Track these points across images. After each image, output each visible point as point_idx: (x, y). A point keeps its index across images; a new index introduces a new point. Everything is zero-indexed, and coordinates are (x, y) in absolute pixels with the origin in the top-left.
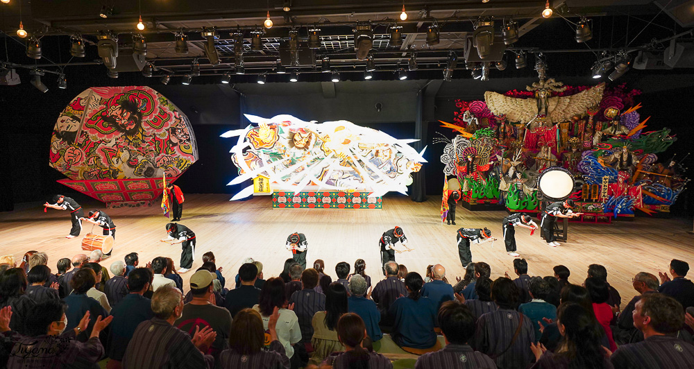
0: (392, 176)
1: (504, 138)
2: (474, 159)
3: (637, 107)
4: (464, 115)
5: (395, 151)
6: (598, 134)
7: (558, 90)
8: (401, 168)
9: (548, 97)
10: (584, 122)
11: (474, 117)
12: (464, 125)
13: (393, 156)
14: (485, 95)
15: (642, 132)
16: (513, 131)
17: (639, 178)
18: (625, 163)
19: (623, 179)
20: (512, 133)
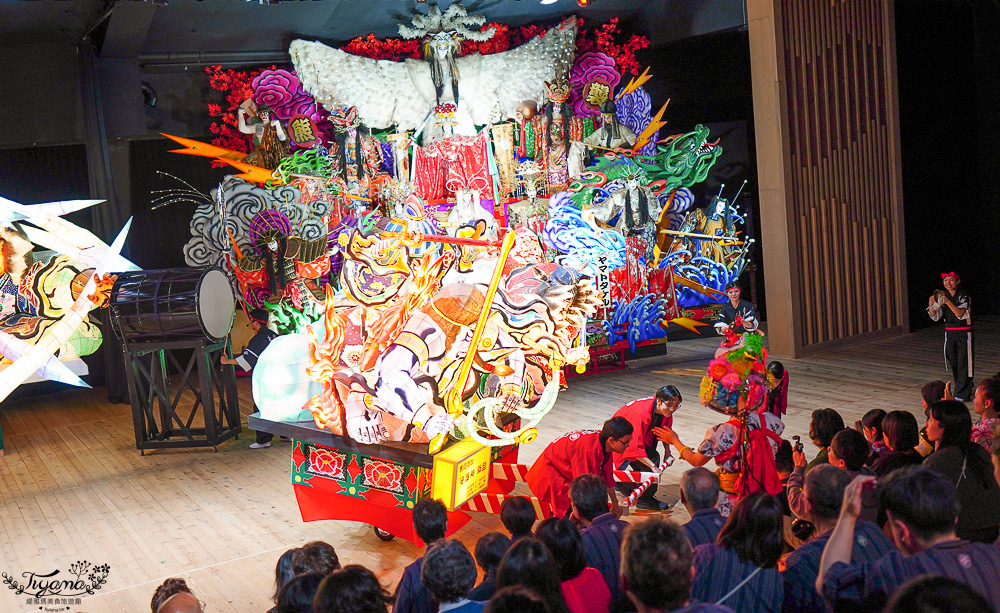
0: (22, 331)
1: (360, 175)
2: (282, 243)
3: (643, 79)
4: (241, 113)
5: (21, 247)
6: (577, 150)
7: (475, 37)
8: (55, 301)
9: (456, 56)
10: (545, 120)
11: (273, 117)
12: (246, 144)
13: (19, 263)
14: (291, 51)
15: (659, 138)
16: (381, 152)
17: (665, 248)
18: (636, 217)
19: (636, 255)
20: (379, 158)
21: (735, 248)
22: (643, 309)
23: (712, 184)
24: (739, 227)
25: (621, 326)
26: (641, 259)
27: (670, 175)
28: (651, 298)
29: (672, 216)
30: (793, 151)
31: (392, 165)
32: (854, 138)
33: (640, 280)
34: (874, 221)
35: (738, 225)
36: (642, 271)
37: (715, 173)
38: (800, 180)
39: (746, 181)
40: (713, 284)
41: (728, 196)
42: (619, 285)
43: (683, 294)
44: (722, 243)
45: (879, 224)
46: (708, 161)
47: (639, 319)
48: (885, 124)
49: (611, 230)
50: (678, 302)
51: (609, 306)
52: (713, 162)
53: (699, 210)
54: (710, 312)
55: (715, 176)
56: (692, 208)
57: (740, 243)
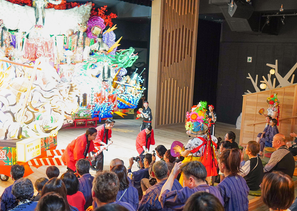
3: (114, 28)
15: (117, 49)
16: (11, 38)
17: (115, 87)
18: (106, 75)
19: (105, 88)
20: (10, 40)
21: (139, 90)
22: (105, 107)
23: (133, 68)
24: (141, 84)
25: (97, 112)
26: (106, 90)
27: (119, 63)
28: (108, 104)
29: (119, 77)
30: (161, 61)
31: (15, 44)
32: (181, 60)
33: (105, 97)
34: (184, 87)
35: (140, 83)
36: (106, 94)
37: (135, 65)
38: (163, 71)
39: (145, 69)
40: (130, 102)
41: (138, 72)
42: (98, 98)
43: (120, 104)
44: (134, 88)
45: (186, 88)
46: (133, 60)
47: (103, 110)
48: (191, 57)
49: (97, 78)
50: (118, 106)
51: (93, 105)
52: (135, 61)
53: (128, 76)
54: (128, 111)
55: (134, 66)
56: (126, 75)
57: (141, 89)
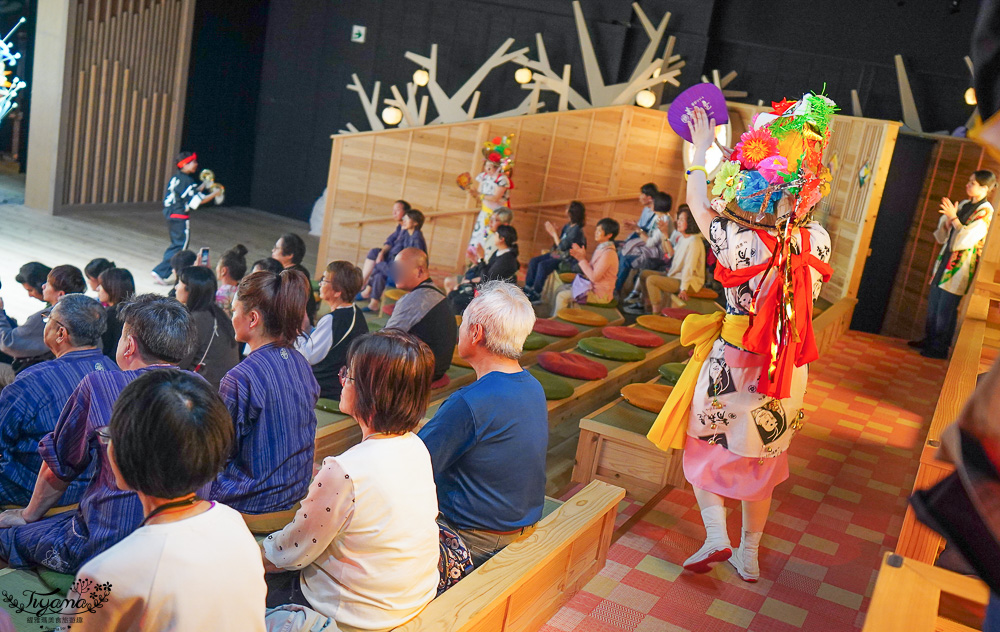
24: (8, 67)
32: (147, 5)
34: (155, 94)
38: (83, 34)
39: (23, 20)
45: (160, 97)
57: (8, 84)
